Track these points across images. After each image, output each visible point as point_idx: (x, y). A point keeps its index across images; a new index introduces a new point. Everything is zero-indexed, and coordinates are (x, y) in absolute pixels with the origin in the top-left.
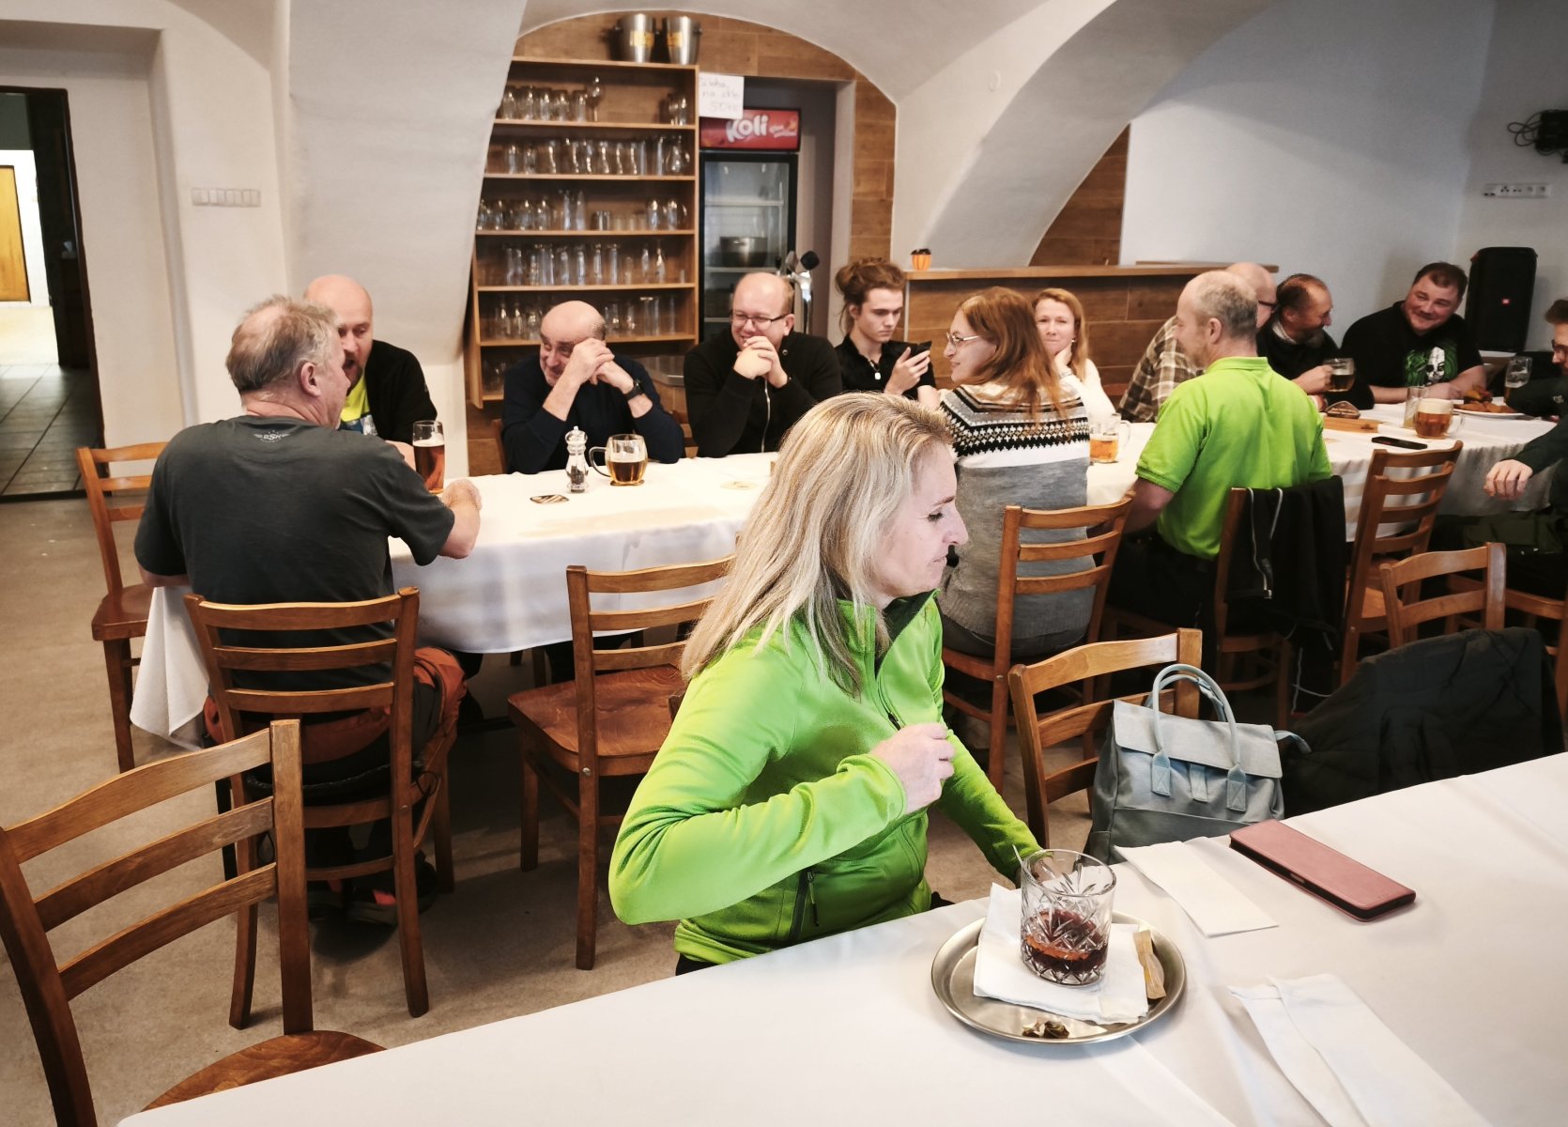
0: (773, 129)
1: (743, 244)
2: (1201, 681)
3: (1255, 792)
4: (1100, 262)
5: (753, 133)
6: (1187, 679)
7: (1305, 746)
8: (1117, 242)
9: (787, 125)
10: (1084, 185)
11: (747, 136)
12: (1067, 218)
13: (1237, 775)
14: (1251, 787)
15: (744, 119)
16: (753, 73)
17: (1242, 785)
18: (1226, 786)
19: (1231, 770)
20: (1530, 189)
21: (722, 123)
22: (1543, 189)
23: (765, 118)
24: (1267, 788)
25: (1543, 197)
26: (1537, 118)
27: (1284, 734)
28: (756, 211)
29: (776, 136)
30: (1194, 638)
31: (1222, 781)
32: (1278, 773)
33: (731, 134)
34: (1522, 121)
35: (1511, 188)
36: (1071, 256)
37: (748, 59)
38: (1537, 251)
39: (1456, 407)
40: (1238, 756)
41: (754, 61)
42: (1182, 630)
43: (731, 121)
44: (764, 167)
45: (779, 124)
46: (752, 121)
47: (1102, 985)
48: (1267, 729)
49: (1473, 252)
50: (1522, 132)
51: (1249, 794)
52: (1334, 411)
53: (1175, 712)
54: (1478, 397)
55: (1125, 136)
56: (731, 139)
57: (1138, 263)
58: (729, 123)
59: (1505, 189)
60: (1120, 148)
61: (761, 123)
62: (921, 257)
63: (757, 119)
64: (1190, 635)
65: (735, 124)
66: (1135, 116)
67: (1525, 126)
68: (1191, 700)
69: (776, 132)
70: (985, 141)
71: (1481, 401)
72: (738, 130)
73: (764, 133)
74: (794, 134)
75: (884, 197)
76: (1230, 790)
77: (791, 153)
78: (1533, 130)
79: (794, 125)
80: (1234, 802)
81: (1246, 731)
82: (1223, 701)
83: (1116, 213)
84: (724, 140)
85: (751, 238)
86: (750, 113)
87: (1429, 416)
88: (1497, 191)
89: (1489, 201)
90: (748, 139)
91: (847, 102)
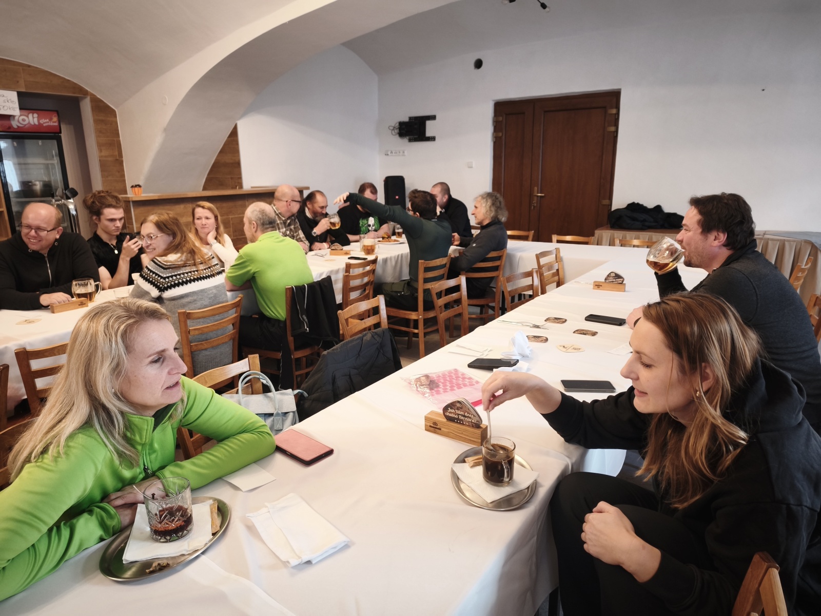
0: (42, 121)
1: (35, 185)
2: (261, 377)
3: (286, 420)
4: (234, 188)
5: (29, 123)
6: (255, 377)
7: (306, 394)
8: (240, 178)
9: (51, 119)
10: (221, 152)
11: (25, 125)
12: (216, 167)
13: (278, 414)
14: (284, 418)
15: (21, 115)
16: (23, 90)
17: (280, 418)
18: (273, 421)
19: (275, 413)
20: (400, 152)
21: (8, 117)
22: (404, 152)
23: (35, 115)
24: (291, 416)
25: (405, 155)
26: (398, 124)
27: (296, 391)
28: (42, 166)
29: (44, 125)
30: (255, 357)
31: (271, 419)
32: (294, 408)
33: (15, 124)
34: (393, 125)
35: (394, 152)
36: (221, 185)
37: (18, 82)
38: (405, 177)
39: (379, 241)
40: (277, 406)
41: (22, 82)
42: (250, 356)
43: (14, 116)
44: (40, 142)
45: (45, 119)
46: (28, 117)
47: (190, 535)
48: (290, 391)
49: (384, 178)
50: (393, 130)
51: (283, 421)
52: (333, 248)
53: (252, 393)
54: (386, 237)
55: (235, 128)
56: (15, 127)
57: (252, 187)
58: (12, 118)
59: (392, 152)
60: (234, 133)
61: (33, 118)
62: (136, 189)
63: (30, 116)
64: (254, 357)
65: (16, 118)
66: (239, 119)
67: (394, 127)
68: (259, 386)
69: (45, 123)
70: (165, 130)
71: (387, 238)
72: (18, 121)
73: (37, 123)
74: (56, 124)
75: (118, 158)
76: (275, 421)
77: (57, 134)
78: (397, 129)
79: (55, 119)
80: (277, 427)
81: (282, 394)
82: (270, 384)
83: (238, 164)
84: (10, 127)
85: (40, 181)
86: (25, 112)
87: (368, 246)
88: (389, 153)
89: (387, 157)
90: (27, 126)
91: (86, 107)
